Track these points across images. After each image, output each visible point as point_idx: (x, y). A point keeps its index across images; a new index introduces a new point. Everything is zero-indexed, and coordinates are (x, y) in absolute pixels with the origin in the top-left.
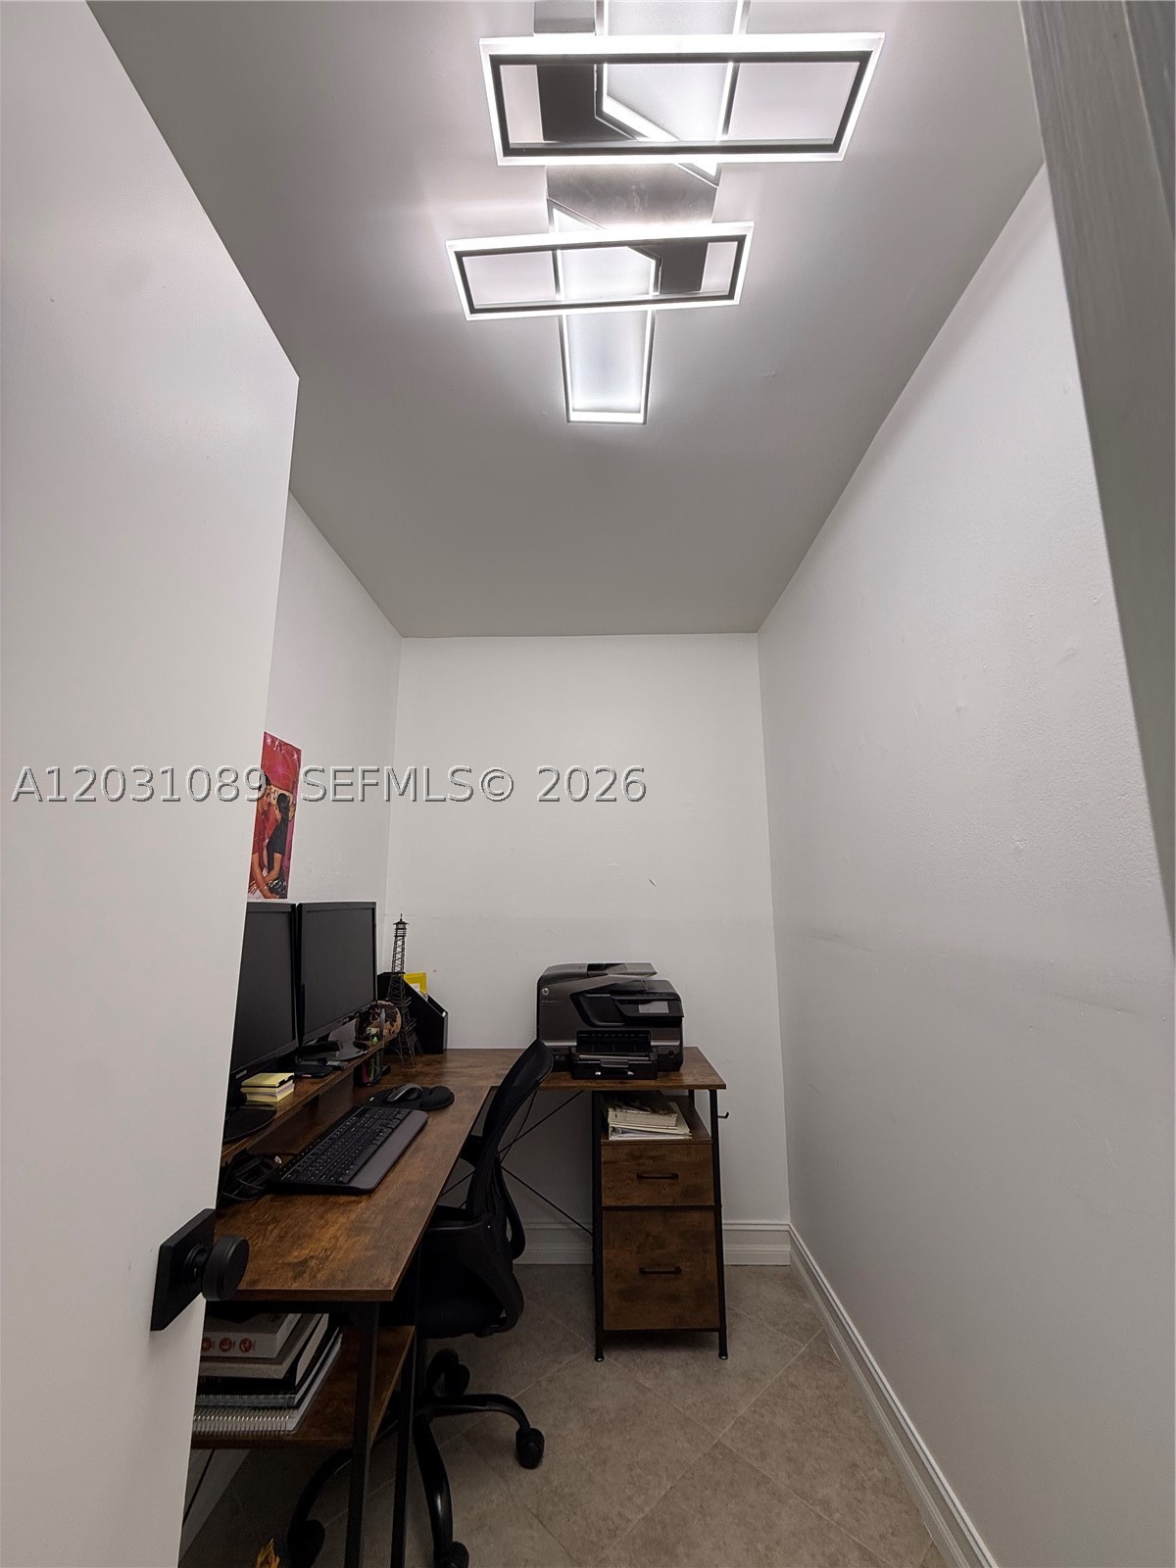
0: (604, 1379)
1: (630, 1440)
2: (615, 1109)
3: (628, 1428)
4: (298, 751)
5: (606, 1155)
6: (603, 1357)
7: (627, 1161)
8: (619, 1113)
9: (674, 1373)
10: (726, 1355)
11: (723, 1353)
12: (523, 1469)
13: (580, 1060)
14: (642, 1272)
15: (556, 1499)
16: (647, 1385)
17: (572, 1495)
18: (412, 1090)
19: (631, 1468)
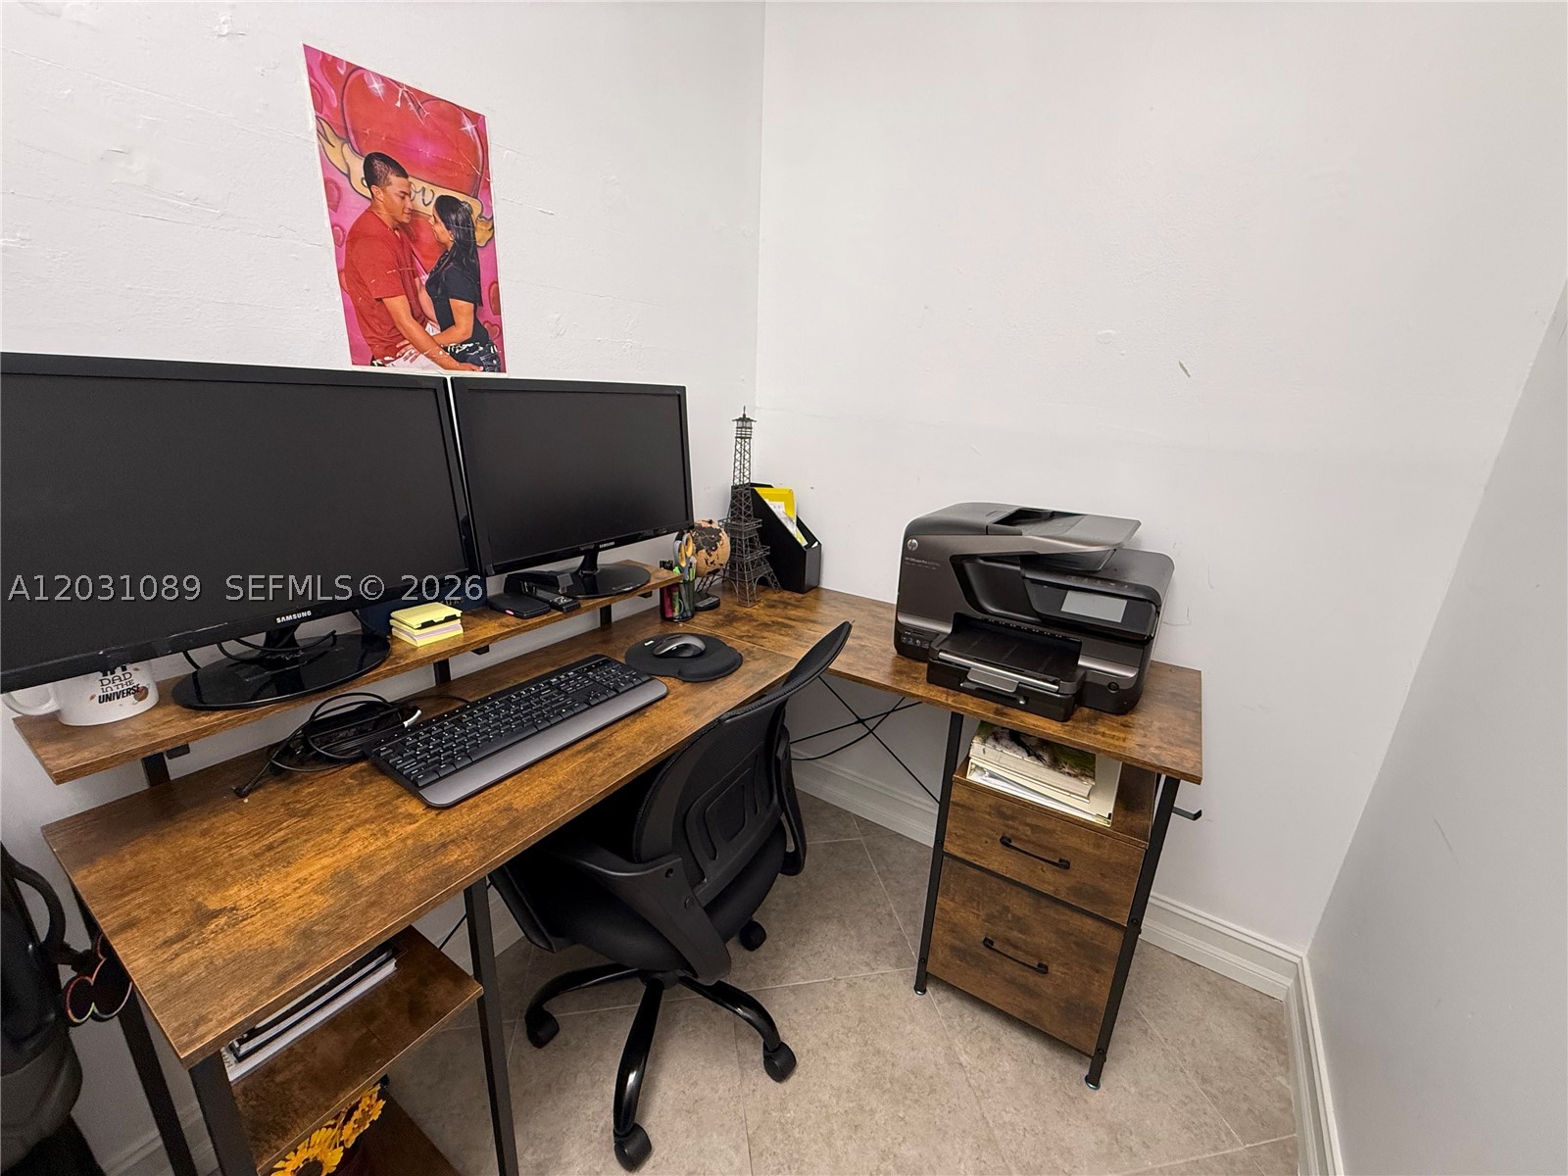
0: (912, 1019)
1: (903, 1119)
2: (984, 742)
3: (907, 1102)
4: (477, 119)
5: (957, 794)
6: (924, 991)
7: (990, 814)
8: (988, 747)
9: (1007, 1065)
10: (1097, 1085)
11: (1094, 1079)
12: (765, 1074)
13: (940, 660)
14: (988, 943)
15: (779, 1136)
16: (962, 1059)
17: (798, 1141)
18: (687, 646)
19: (884, 1156)
